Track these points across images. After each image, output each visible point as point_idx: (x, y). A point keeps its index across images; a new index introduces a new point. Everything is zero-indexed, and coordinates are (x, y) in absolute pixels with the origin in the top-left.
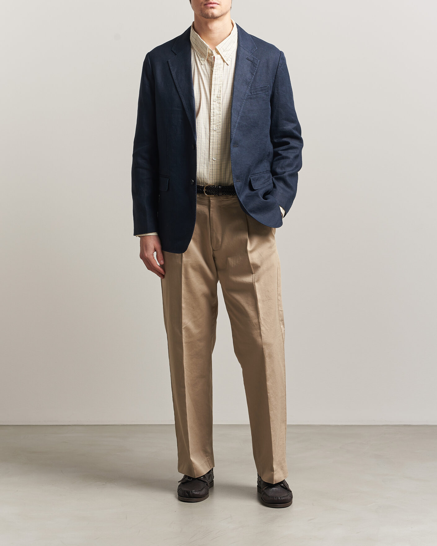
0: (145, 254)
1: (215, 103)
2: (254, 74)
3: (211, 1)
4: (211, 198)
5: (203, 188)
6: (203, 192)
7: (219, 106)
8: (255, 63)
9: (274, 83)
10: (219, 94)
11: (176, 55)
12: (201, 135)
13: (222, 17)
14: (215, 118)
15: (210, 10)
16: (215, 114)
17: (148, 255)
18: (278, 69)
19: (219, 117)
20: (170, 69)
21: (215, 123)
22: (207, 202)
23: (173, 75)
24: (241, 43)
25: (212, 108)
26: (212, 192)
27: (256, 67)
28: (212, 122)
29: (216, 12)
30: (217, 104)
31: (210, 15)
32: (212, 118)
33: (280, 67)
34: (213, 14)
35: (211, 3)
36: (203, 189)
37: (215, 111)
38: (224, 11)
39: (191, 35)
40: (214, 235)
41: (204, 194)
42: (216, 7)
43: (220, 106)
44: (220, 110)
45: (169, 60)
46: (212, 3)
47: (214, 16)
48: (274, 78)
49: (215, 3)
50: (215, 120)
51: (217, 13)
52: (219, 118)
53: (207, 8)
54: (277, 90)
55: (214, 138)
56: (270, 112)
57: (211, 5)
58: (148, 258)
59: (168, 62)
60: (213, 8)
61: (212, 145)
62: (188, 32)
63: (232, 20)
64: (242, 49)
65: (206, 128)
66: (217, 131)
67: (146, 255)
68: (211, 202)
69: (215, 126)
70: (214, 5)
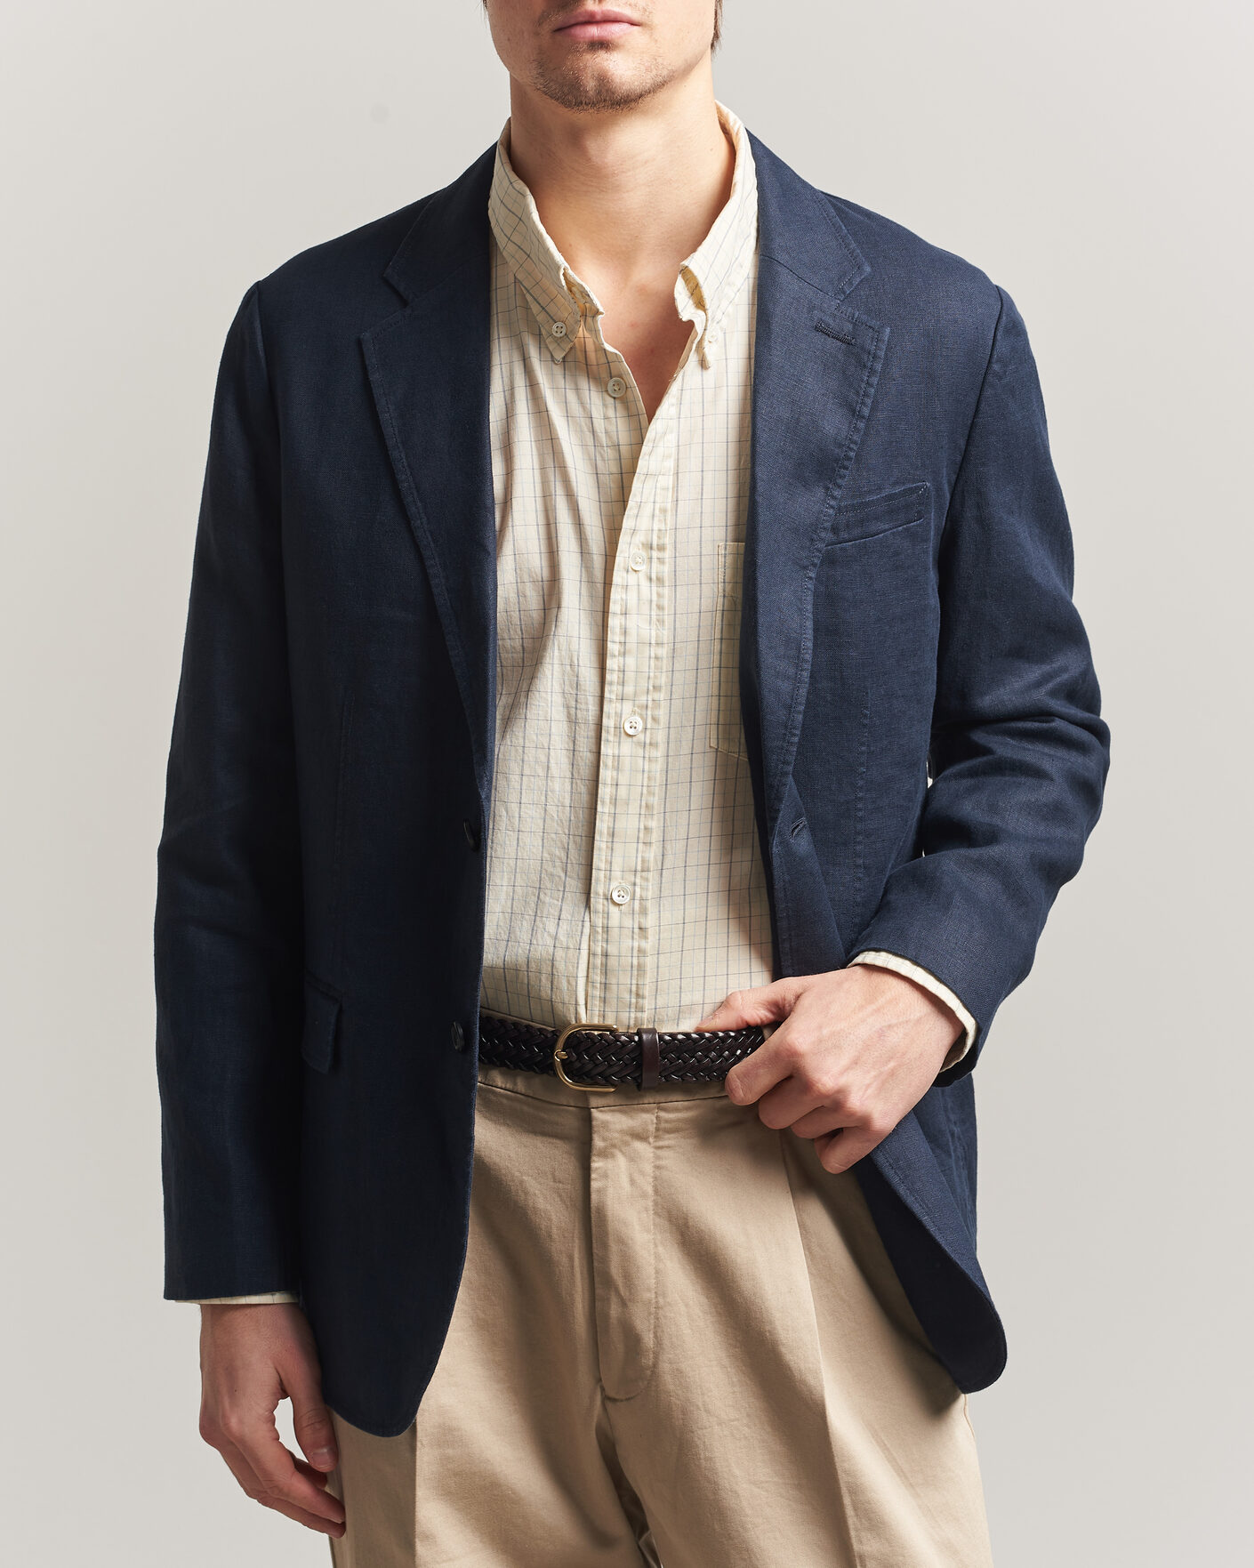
0: (224, 1416)
1: (632, 578)
2: (866, 412)
3: (591, 6)
4: (594, 1101)
5: (548, 1042)
6: (547, 1068)
7: (655, 598)
8: (863, 348)
9: (962, 468)
10: (656, 528)
11: (404, 303)
12: (543, 758)
13: (662, 95)
14: (631, 662)
15: (588, 57)
16: (632, 639)
17: (241, 1422)
18: (988, 392)
19: (657, 658)
20: (367, 385)
21: (629, 689)
22: (569, 1121)
23: (384, 417)
24: (778, 242)
25: (614, 607)
26: (600, 1069)
27: (872, 371)
28: (615, 688)
29: (623, 68)
30: (644, 583)
31: (590, 85)
32: (615, 660)
33: (1000, 378)
34: (603, 80)
35: (592, 20)
36: (553, 1048)
37: (632, 622)
38: (673, 60)
39: (493, 193)
40: (614, 1311)
41: (556, 1075)
42: (621, 41)
43: (659, 595)
44: (661, 622)
45: (367, 336)
46: (598, 17)
47: (610, 91)
48: (962, 443)
49: (612, 17)
50: (630, 676)
51: (629, 73)
52: (652, 661)
53: (574, 49)
54: (979, 507)
55: (623, 780)
56: (934, 630)
57: (594, 31)
58: (242, 1441)
59: (359, 343)
60: (603, 45)
61: (606, 817)
62: (479, 177)
63: (725, 109)
64: (784, 277)
65: (573, 721)
66: (641, 737)
67: (234, 1422)
68: (594, 1123)
69: (627, 707)
70: (613, 31)
